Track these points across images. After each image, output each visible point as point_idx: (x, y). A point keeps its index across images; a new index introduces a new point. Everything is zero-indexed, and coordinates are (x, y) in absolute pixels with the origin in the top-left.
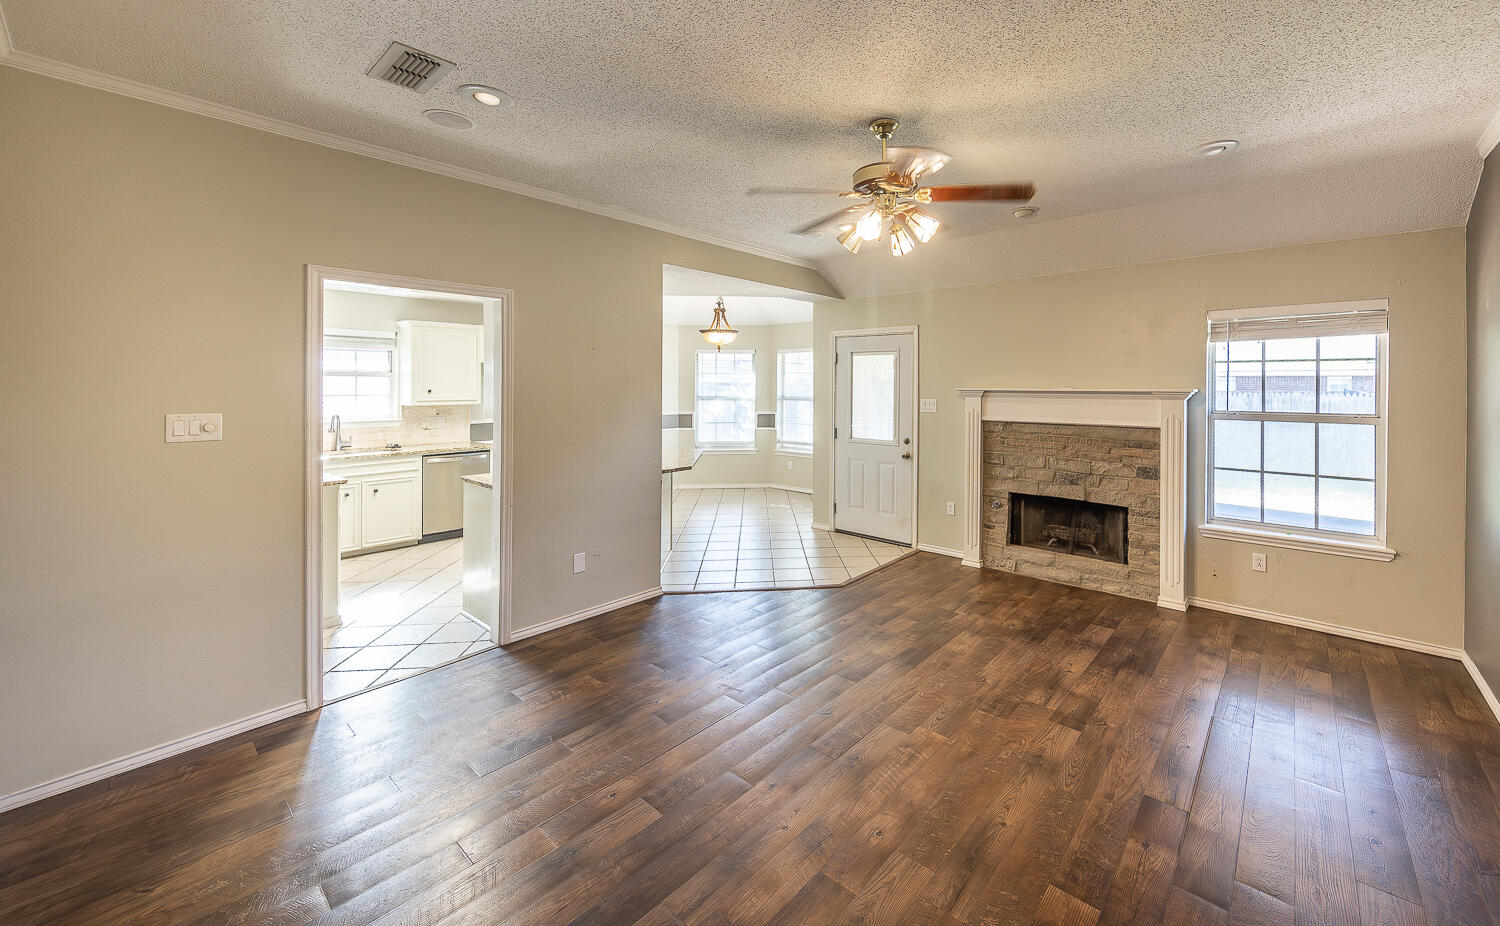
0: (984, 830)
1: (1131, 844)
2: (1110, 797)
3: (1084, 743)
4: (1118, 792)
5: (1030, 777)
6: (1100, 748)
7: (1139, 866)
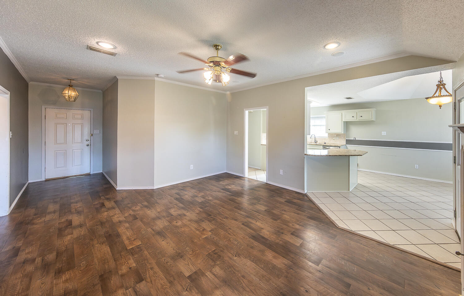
0: (164, 237)
1: (134, 265)
2: (152, 268)
3: (180, 275)
4: (151, 272)
5: (175, 251)
6: (174, 279)
7: (128, 263)
